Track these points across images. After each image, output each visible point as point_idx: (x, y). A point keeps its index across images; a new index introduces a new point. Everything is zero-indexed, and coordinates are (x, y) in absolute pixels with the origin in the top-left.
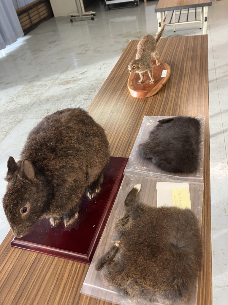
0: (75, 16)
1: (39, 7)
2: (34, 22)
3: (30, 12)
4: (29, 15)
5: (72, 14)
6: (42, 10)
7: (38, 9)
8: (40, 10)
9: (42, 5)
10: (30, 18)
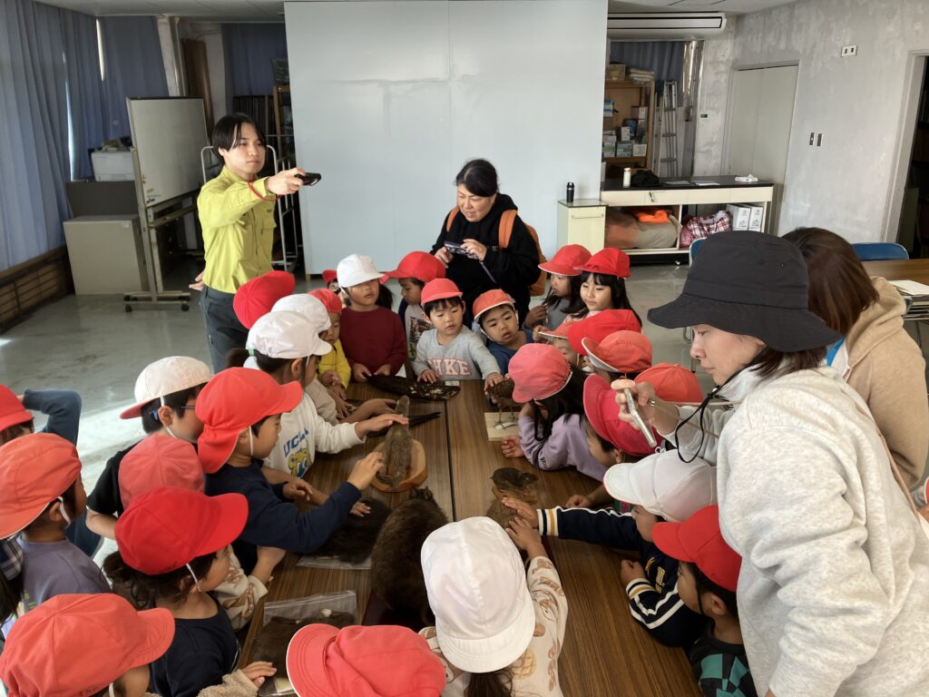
0: (135, 299)
1: (41, 272)
2: (24, 306)
3: (19, 283)
4: (16, 289)
5: (127, 294)
6: (49, 279)
7: (38, 278)
8: (42, 280)
9: (49, 268)
10: (17, 297)
